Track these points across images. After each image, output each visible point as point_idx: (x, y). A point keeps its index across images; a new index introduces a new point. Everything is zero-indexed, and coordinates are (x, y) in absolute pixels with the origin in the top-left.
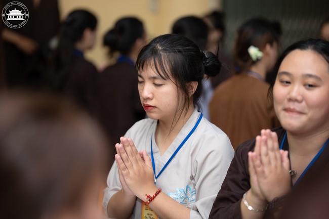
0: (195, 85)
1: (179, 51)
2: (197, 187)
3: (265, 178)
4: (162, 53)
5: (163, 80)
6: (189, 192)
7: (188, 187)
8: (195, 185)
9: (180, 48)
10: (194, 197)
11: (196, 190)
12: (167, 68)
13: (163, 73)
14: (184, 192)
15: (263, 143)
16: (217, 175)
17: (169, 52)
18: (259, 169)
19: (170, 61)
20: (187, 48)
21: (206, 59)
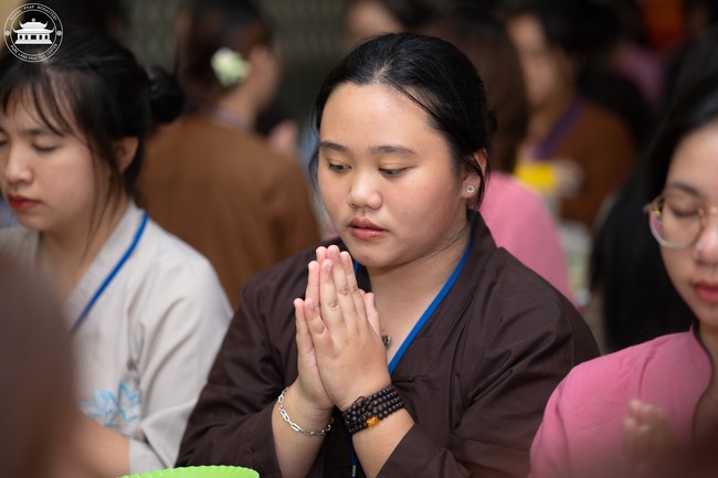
0: (131, 146)
1: (93, 67)
2: (144, 385)
3: (335, 356)
4: (49, 72)
5: (58, 138)
6: (125, 399)
7: (121, 387)
8: (138, 382)
9: (93, 59)
10: (136, 411)
11: (141, 392)
12: (66, 106)
13: (55, 119)
14: (113, 399)
15: (325, 277)
16: (191, 357)
17: (69, 69)
18: (319, 337)
19: (71, 92)
20: (110, 58)
21: (150, 83)
